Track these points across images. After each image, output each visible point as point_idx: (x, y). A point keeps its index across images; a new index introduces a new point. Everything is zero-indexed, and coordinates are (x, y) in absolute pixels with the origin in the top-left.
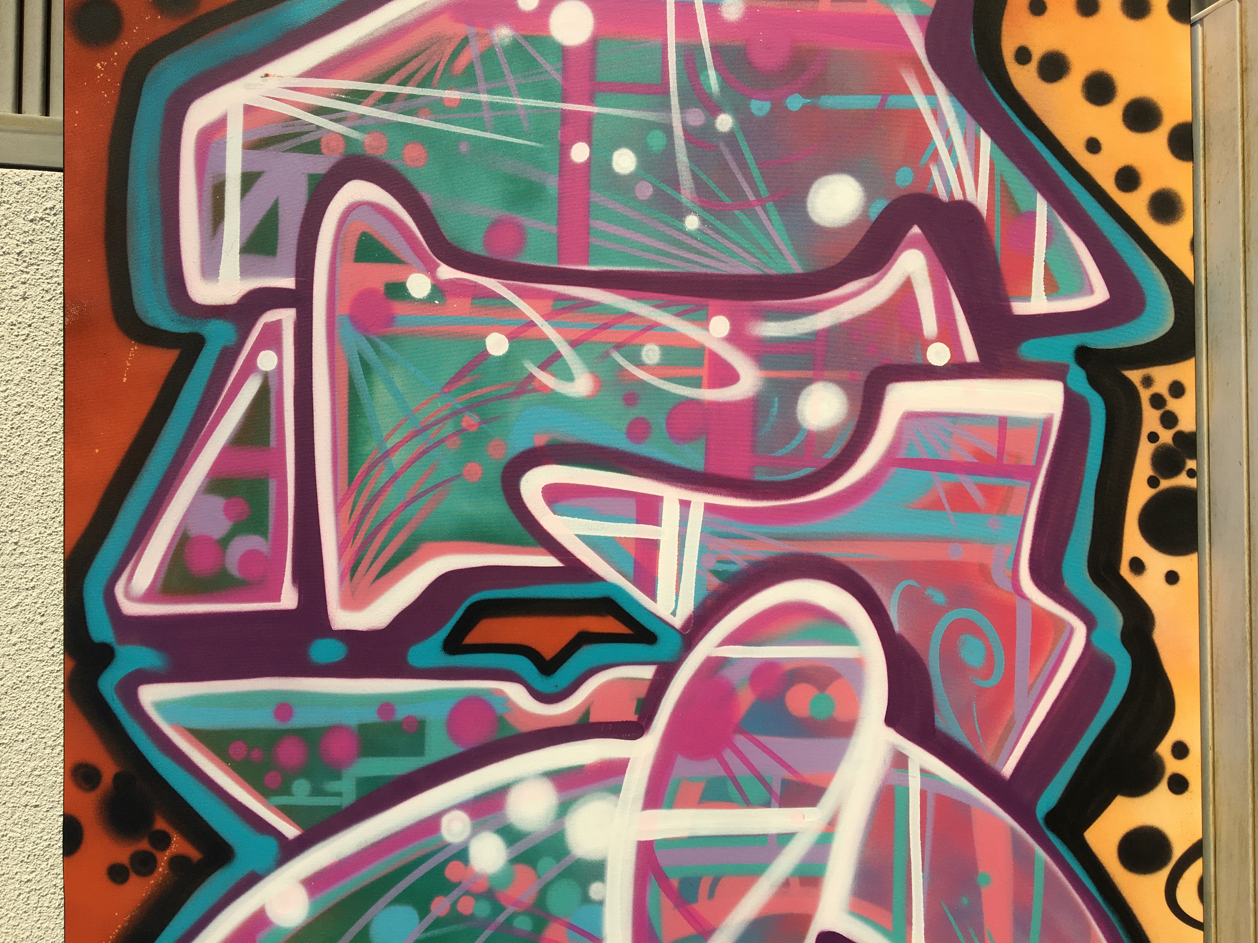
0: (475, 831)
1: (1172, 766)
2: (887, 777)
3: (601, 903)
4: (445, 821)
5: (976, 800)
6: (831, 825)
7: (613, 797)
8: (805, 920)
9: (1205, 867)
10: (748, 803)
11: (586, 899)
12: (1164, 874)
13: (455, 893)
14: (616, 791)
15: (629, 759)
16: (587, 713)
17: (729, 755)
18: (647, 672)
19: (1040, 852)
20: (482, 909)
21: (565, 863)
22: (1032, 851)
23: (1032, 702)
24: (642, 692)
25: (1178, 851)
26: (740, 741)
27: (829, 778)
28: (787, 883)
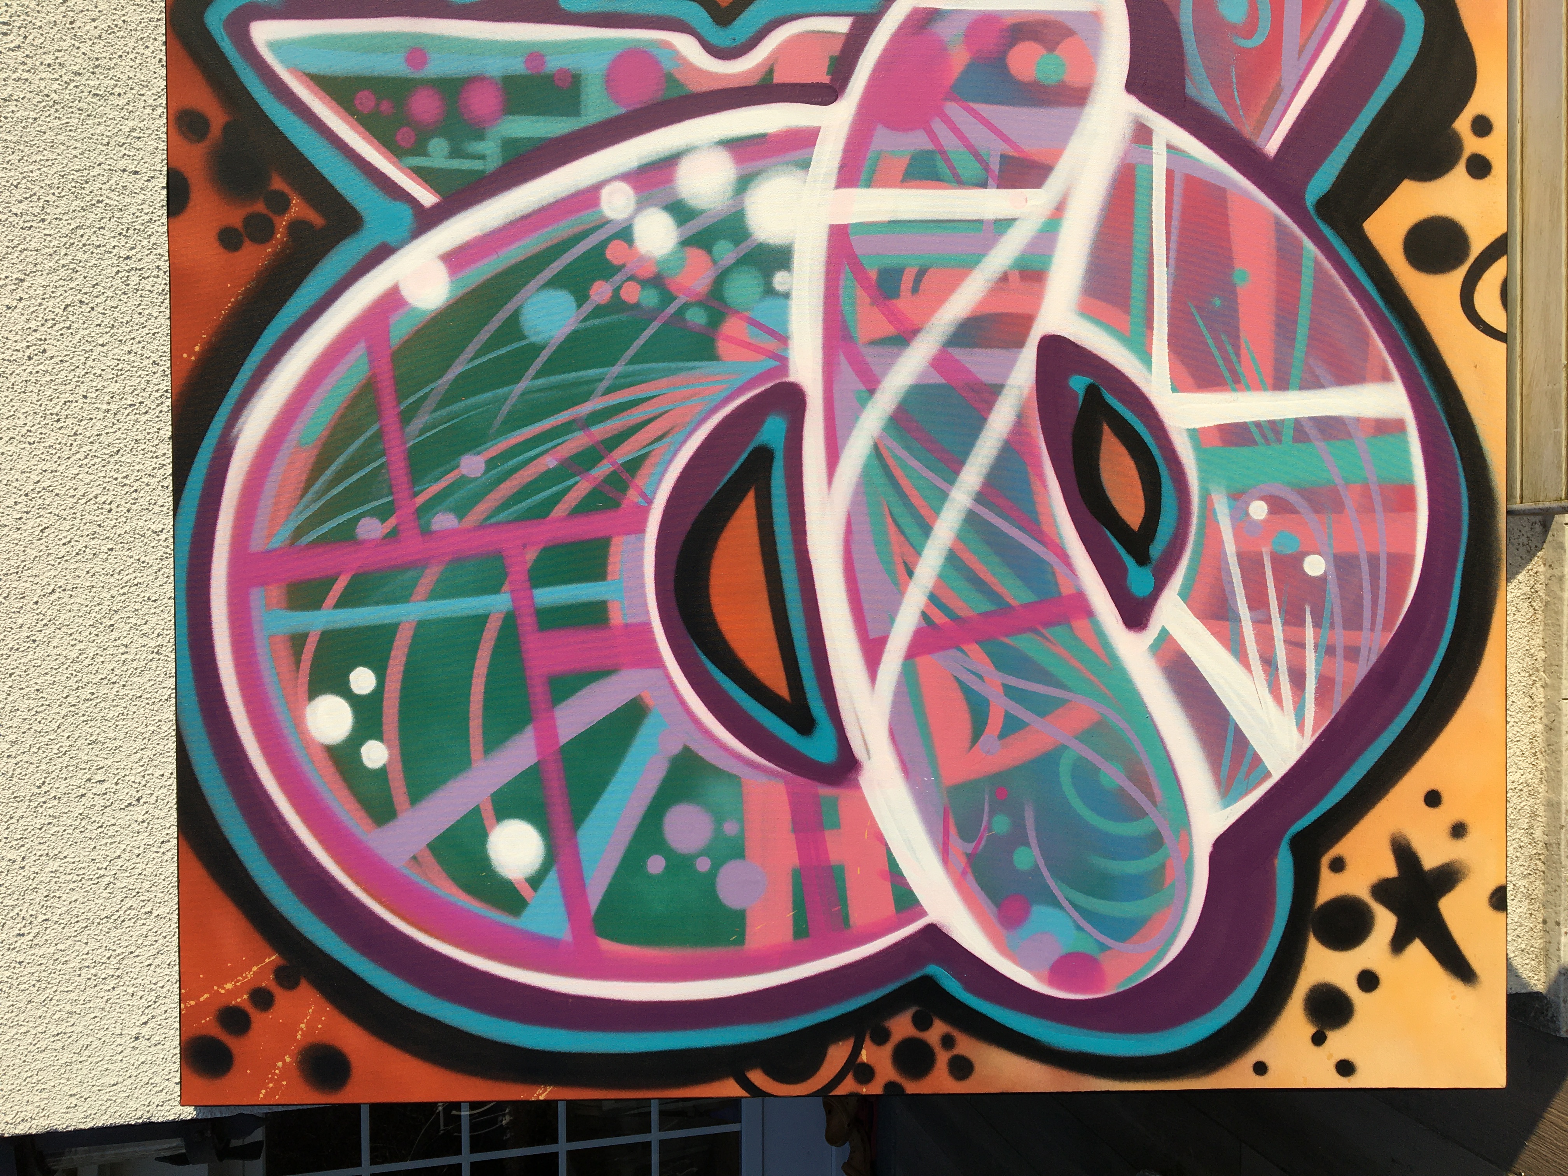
0: (641, 206)
1: (1472, 144)
2: (1126, 154)
3: (787, 296)
4: (605, 193)
5: (1235, 184)
6: (1059, 210)
7: (800, 173)
8: (1026, 321)
9: (1510, 266)
10: (960, 182)
11: (770, 291)
12: (1459, 275)
13: (618, 278)
14: (805, 165)
15: (820, 128)
16: (770, 72)
17: (938, 126)
18: (842, 25)
19: (1308, 244)
20: (649, 298)
21: (744, 248)
22: (1300, 246)
23: (1303, 67)
24: (836, 48)
25: (1478, 246)
26: (953, 109)
27: (1057, 154)
28: (1004, 278)
